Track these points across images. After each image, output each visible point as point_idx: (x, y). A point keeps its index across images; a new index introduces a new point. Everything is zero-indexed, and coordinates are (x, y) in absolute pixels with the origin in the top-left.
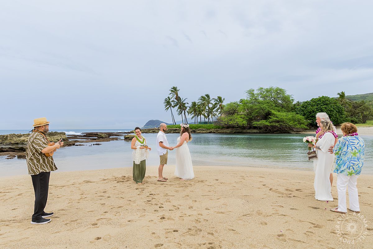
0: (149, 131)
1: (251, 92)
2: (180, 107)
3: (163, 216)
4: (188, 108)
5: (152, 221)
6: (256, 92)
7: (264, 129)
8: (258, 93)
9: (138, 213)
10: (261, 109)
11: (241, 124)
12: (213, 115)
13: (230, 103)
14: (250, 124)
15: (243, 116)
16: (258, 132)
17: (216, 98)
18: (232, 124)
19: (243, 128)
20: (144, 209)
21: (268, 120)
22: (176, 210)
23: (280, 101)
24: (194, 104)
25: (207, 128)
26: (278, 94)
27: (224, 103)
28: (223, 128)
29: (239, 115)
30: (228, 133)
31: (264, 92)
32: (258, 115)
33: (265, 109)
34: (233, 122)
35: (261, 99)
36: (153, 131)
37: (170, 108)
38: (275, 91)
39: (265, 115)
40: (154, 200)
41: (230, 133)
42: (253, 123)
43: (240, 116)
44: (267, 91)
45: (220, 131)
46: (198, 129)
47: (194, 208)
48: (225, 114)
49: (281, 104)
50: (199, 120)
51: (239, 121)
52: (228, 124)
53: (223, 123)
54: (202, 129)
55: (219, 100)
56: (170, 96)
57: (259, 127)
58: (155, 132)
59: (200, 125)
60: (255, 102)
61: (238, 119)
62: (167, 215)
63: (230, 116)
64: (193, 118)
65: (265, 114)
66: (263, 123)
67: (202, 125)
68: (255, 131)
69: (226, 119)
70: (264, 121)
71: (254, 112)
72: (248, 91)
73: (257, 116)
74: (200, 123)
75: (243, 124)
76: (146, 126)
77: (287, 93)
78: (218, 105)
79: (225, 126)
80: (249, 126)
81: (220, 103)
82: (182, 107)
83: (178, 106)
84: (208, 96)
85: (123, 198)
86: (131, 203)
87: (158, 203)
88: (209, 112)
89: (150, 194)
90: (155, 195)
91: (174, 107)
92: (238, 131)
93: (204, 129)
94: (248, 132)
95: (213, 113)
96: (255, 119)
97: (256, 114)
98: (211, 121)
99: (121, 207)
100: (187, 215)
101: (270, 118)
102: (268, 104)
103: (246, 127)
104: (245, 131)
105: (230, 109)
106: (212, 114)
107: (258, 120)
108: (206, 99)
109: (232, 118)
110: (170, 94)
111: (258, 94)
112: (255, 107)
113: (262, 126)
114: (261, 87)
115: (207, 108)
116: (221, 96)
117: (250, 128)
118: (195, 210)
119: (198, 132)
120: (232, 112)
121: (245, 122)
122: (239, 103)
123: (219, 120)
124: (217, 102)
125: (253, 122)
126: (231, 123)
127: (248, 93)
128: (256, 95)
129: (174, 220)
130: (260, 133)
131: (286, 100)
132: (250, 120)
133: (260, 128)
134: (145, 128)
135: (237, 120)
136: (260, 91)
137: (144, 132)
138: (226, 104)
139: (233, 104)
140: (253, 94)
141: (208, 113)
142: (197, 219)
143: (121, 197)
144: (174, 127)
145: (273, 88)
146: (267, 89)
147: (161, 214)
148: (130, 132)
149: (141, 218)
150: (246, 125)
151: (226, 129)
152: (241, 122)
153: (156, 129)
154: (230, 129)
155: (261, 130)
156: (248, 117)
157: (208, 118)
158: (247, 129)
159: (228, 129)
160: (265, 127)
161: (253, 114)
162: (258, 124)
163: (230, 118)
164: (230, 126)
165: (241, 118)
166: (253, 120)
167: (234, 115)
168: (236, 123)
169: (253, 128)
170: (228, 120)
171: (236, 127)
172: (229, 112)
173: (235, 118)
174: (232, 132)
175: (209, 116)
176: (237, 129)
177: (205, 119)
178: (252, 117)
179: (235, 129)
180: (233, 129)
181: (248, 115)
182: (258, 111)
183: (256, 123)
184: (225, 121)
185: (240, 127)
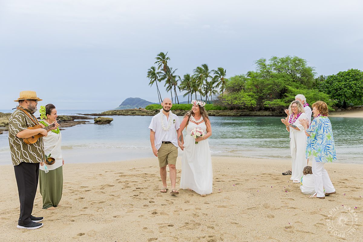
0: (127, 112)
1: (262, 63)
2: (168, 81)
3: (155, 211)
4: (179, 83)
5: (142, 216)
6: (268, 63)
7: (278, 111)
8: (271, 63)
9: (124, 208)
10: (275, 84)
11: (248, 104)
12: (213, 92)
13: (235, 77)
14: (260, 105)
16: (271, 114)
17: (217, 70)
18: (237, 104)
19: (252, 109)
20: (131, 204)
21: (284, 99)
22: (170, 205)
23: (298, 75)
24: (187, 77)
26: (296, 65)
27: (227, 77)
28: (225, 109)
30: (232, 116)
31: (278, 63)
32: (271, 92)
33: (280, 85)
34: (239, 101)
35: (274, 72)
36: (132, 112)
37: (155, 81)
38: (293, 62)
39: (280, 92)
40: (142, 194)
41: (234, 116)
42: (264, 103)
43: (247, 94)
44: (283, 61)
45: (222, 113)
47: (191, 202)
48: (228, 90)
49: (300, 79)
51: (246, 100)
52: (232, 103)
53: (226, 103)
55: (219, 72)
56: (156, 66)
57: (271, 108)
58: (135, 114)
60: (267, 75)
61: (245, 98)
62: (159, 209)
63: (234, 94)
64: (185, 95)
66: (278, 102)
68: (267, 113)
69: (229, 98)
70: (278, 100)
71: (266, 89)
72: (258, 61)
73: (269, 94)
75: (251, 104)
76: (122, 106)
77: (308, 65)
78: (219, 79)
79: (228, 107)
80: (258, 106)
81: (222, 77)
82: (171, 81)
83: (166, 79)
84: (206, 66)
85: (104, 193)
86: (115, 198)
87: (147, 198)
89: (137, 188)
90: (143, 188)
91: (160, 80)
92: (244, 113)
94: (258, 114)
95: (212, 89)
96: (266, 98)
97: (269, 92)
98: (210, 99)
99: (103, 202)
100: (183, 210)
101: (286, 96)
102: (283, 78)
103: (255, 108)
104: (253, 113)
105: (235, 84)
106: (211, 91)
107: (270, 99)
108: (203, 70)
110: (156, 62)
111: (271, 66)
112: (268, 82)
113: (275, 106)
114: (275, 56)
115: (205, 82)
116: (222, 68)
117: (260, 109)
118: (192, 204)
120: (237, 88)
121: (254, 102)
122: (246, 77)
123: (220, 99)
124: (218, 75)
125: (264, 102)
126: (236, 102)
127: (257, 64)
128: (268, 67)
129: (168, 215)
130: (273, 116)
131: (307, 73)
132: (260, 99)
133: (273, 110)
134: (122, 108)
136: (273, 62)
137: (120, 113)
138: (229, 78)
139: (239, 78)
140: (265, 65)
141: (206, 89)
142: (195, 213)
143: (102, 192)
145: (290, 57)
146: (282, 58)
147: (152, 209)
148: (101, 113)
149: (128, 213)
150: (255, 105)
151: (230, 111)
152: (249, 102)
153: (136, 110)
154: (234, 111)
155: (274, 112)
156: (257, 95)
157: (206, 95)
158: (256, 111)
159: (231, 111)
160: (279, 109)
161: (264, 91)
162: (271, 104)
163: (234, 95)
164: (234, 106)
165: (249, 96)
166: (264, 99)
167: (239, 92)
168: (242, 103)
169: (264, 110)
170: (232, 99)
171: (242, 108)
172: (233, 89)
173: (241, 96)
174: (237, 114)
175: (206, 93)
176: (244, 110)
177: (202, 96)
178: (263, 94)
179: (242, 110)
180: (239, 111)
181: (257, 92)
182: (271, 88)
183: (268, 103)
184: (227, 101)
185: (248, 108)
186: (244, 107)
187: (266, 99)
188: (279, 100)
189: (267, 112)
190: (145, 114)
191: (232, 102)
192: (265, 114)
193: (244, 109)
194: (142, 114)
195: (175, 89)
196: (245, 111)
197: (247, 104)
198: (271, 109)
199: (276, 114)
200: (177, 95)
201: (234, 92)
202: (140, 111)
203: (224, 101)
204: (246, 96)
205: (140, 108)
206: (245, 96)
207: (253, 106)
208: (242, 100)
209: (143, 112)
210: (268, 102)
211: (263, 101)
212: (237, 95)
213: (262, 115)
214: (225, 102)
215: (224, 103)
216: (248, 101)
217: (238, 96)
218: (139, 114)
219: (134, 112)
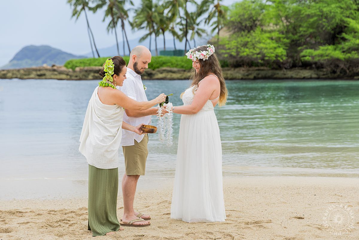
0: (27, 73)
2: (110, 11)
7: (329, 69)
10: (323, 15)
11: (271, 55)
13: (243, 2)
14: (292, 57)
15: (275, 35)
16: (314, 76)
18: (248, 55)
19: (277, 65)
21: (340, 46)
24: (147, 4)
25: (182, 67)
29: (266, 32)
32: (314, 32)
34: (251, 50)
36: (39, 73)
37: (83, 12)
39: (333, 32)
41: (242, 79)
42: (302, 54)
43: (268, 35)
46: (158, 68)
48: (229, 28)
50: (160, 46)
51: (266, 48)
52: (238, 54)
53: (226, 53)
54: (169, 69)
57: (316, 63)
58: (44, 77)
59: (164, 58)
61: (264, 43)
64: (143, 39)
65: (333, 30)
66: (328, 52)
67: (168, 58)
68: (306, 73)
69: (233, 44)
70: (329, 47)
71: (305, 25)
73: (311, 35)
74: (165, 52)
75: (277, 56)
76: (15, 62)
79: (230, 61)
80: (290, 60)
81: (216, 2)
82: (115, 11)
88: (186, 25)
91: (93, 10)
92: (263, 73)
93: (175, 69)
94: (289, 75)
95: (196, 27)
96: (305, 43)
97: (311, 30)
101: (345, 40)
103: (283, 63)
104: (280, 73)
105: (243, 15)
106: (193, 29)
107: (314, 47)
109: (247, 39)
113: (322, 60)
117: (294, 66)
119: (160, 76)
120: (248, 24)
121: (281, 51)
122: (264, 2)
125: (301, 51)
126: (246, 52)
130: (318, 78)
132: (294, 46)
133: (319, 66)
134: (15, 65)
135: (262, 45)
137: (14, 76)
139: (251, 4)
141: (184, 27)
144: (96, 63)
150: (285, 58)
151: (233, 69)
152: (272, 51)
153: (47, 70)
154: (242, 69)
155: (321, 71)
156: (288, 38)
157: (184, 39)
158: (286, 69)
159: (237, 70)
160: (331, 64)
161: (301, 29)
162: (315, 56)
163: (242, 39)
164: (243, 61)
165: (272, 39)
166: (302, 46)
167: (252, 31)
168: (258, 54)
169: (300, 66)
170: (239, 46)
171: (258, 63)
172: (239, 25)
173: (257, 40)
174: (248, 75)
175: (186, 34)
176: (262, 68)
177: (177, 41)
178: (300, 36)
179: (257, 68)
180: (251, 69)
181: (287, 32)
182: (314, 22)
183: (309, 53)
184: (229, 49)
185: (268, 64)
186: (262, 62)
187: (305, 46)
188: (331, 47)
189: (307, 71)
190: (64, 76)
191: (238, 52)
192: (303, 76)
193: (262, 65)
194: (59, 77)
195: (123, 26)
196: (263, 70)
197: (269, 55)
198: (314, 66)
199: (324, 75)
200: (129, 39)
201: (243, 32)
202: (54, 70)
203: (221, 49)
204: (266, 41)
205: (53, 66)
206: (263, 39)
207: (279, 59)
208: (259, 48)
209: (61, 73)
210: (309, 51)
211: (299, 48)
212: (249, 37)
213: (298, 77)
214: (224, 51)
215: (223, 53)
216: (271, 49)
217: (249, 40)
218: (53, 77)
219: (42, 72)
